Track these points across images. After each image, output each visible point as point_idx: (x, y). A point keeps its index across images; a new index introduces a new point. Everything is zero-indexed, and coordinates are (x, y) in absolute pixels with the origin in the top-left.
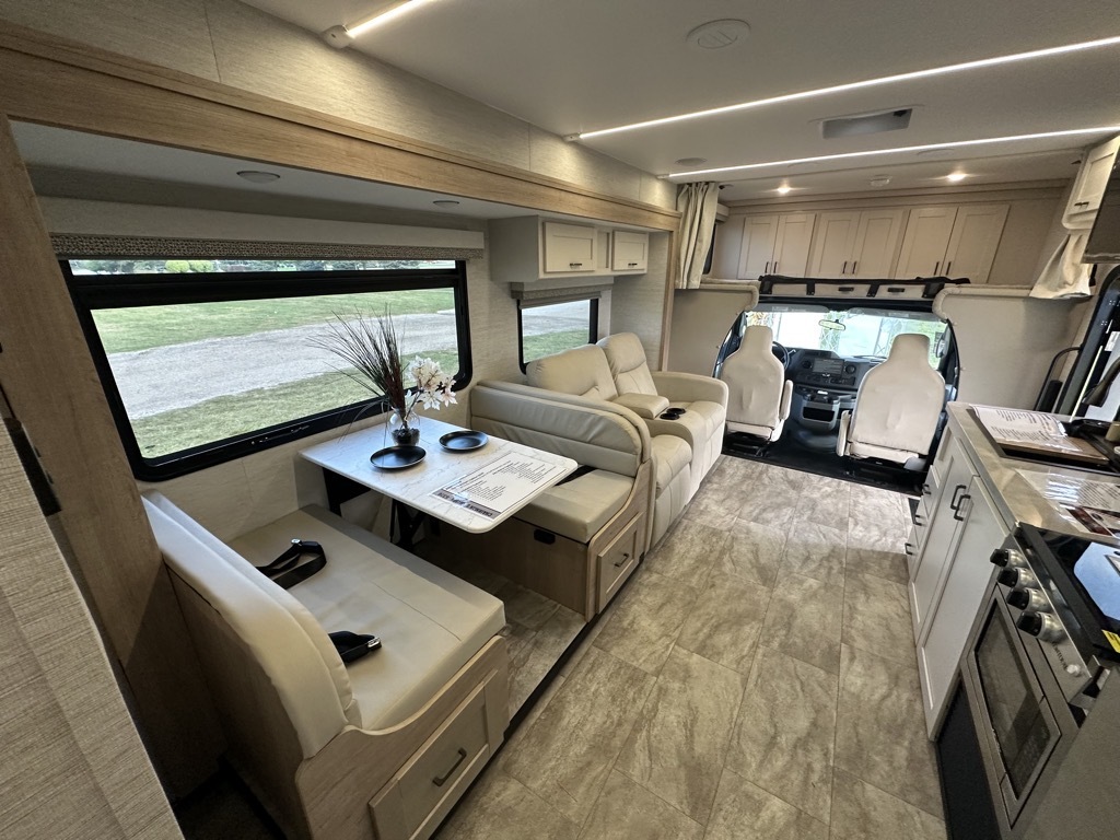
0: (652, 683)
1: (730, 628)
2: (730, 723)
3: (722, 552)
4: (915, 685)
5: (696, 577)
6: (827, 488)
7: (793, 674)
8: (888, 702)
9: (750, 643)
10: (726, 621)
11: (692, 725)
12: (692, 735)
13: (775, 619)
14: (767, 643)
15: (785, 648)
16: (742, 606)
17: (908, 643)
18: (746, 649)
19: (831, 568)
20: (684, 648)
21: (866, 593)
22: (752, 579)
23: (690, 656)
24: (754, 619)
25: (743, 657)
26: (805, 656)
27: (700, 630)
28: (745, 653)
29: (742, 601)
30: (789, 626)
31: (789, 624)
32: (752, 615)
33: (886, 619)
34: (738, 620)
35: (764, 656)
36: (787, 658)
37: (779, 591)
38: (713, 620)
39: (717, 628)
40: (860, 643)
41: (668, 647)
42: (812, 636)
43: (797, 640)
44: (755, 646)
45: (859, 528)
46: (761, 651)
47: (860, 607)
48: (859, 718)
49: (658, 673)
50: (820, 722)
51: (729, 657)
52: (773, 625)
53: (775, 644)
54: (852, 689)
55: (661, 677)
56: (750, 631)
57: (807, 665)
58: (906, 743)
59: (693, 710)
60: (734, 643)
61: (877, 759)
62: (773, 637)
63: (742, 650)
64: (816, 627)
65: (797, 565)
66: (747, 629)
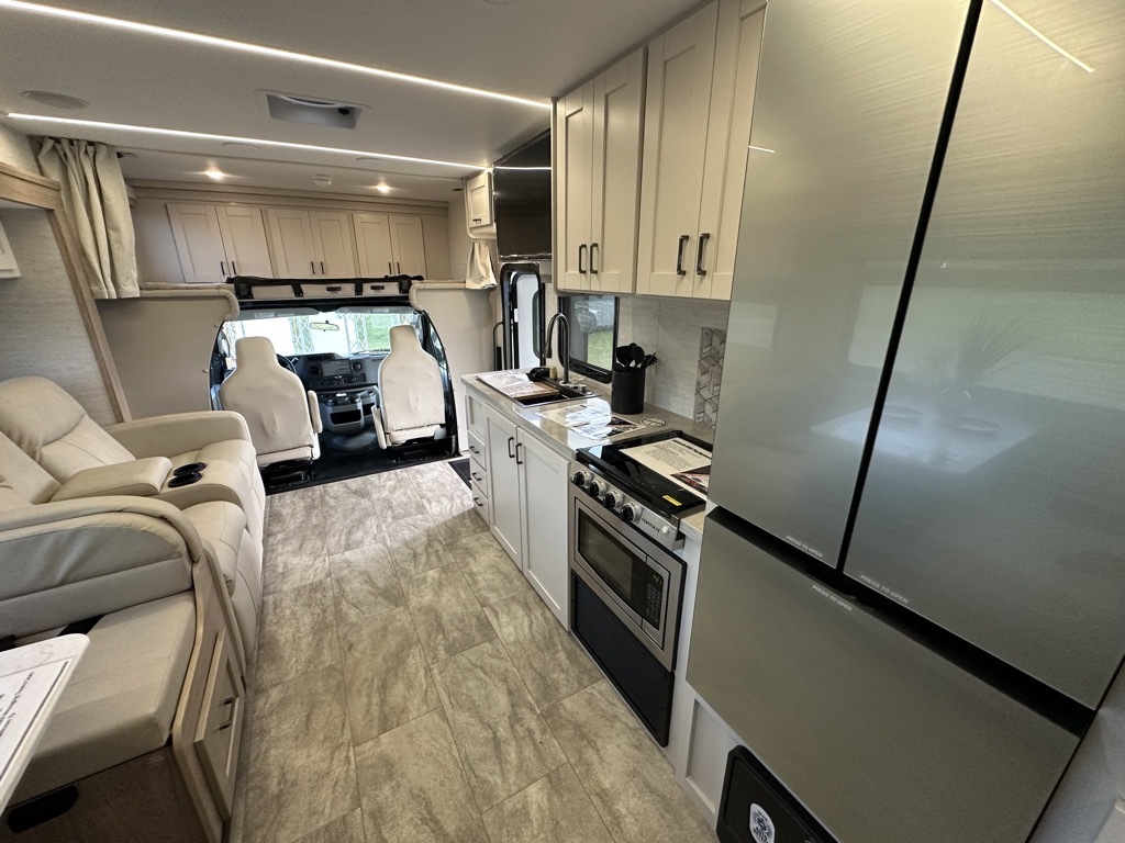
0: (359, 818)
1: (396, 675)
2: (458, 767)
3: (337, 604)
4: (538, 600)
5: (326, 652)
6: (390, 483)
7: (471, 666)
8: (534, 627)
9: (422, 672)
10: (388, 671)
11: (430, 813)
12: (436, 822)
13: (427, 631)
14: (435, 659)
15: (451, 650)
16: (393, 642)
17: (516, 573)
18: (423, 681)
19: (437, 551)
20: (366, 742)
21: (471, 555)
22: (383, 609)
23: (378, 744)
24: (410, 647)
25: (426, 692)
26: (469, 643)
27: (369, 705)
28: (425, 685)
29: (390, 637)
30: (441, 628)
31: (440, 625)
32: (407, 644)
33: (494, 566)
34: (397, 660)
35: (441, 672)
36: (458, 657)
37: (414, 601)
38: (376, 682)
39: (384, 687)
40: (493, 598)
41: (347, 758)
42: (462, 621)
43: (455, 634)
44: (428, 670)
45: (434, 504)
46: (435, 671)
47: (475, 570)
48: (529, 656)
49: (357, 801)
50: (513, 687)
51: (415, 705)
52: (430, 638)
53: (442, 654)
54: (512, 639)
55: (364, 801)
56: (415, 661)
57: (474, 649)
58: (560, 647)
59: (421, 798)
60: (410, 686)
61: (555, 676)
62: (436, 649)
63: (421, 685)
64: (459, 610)
65: (410, 567)
66: (411, 661)
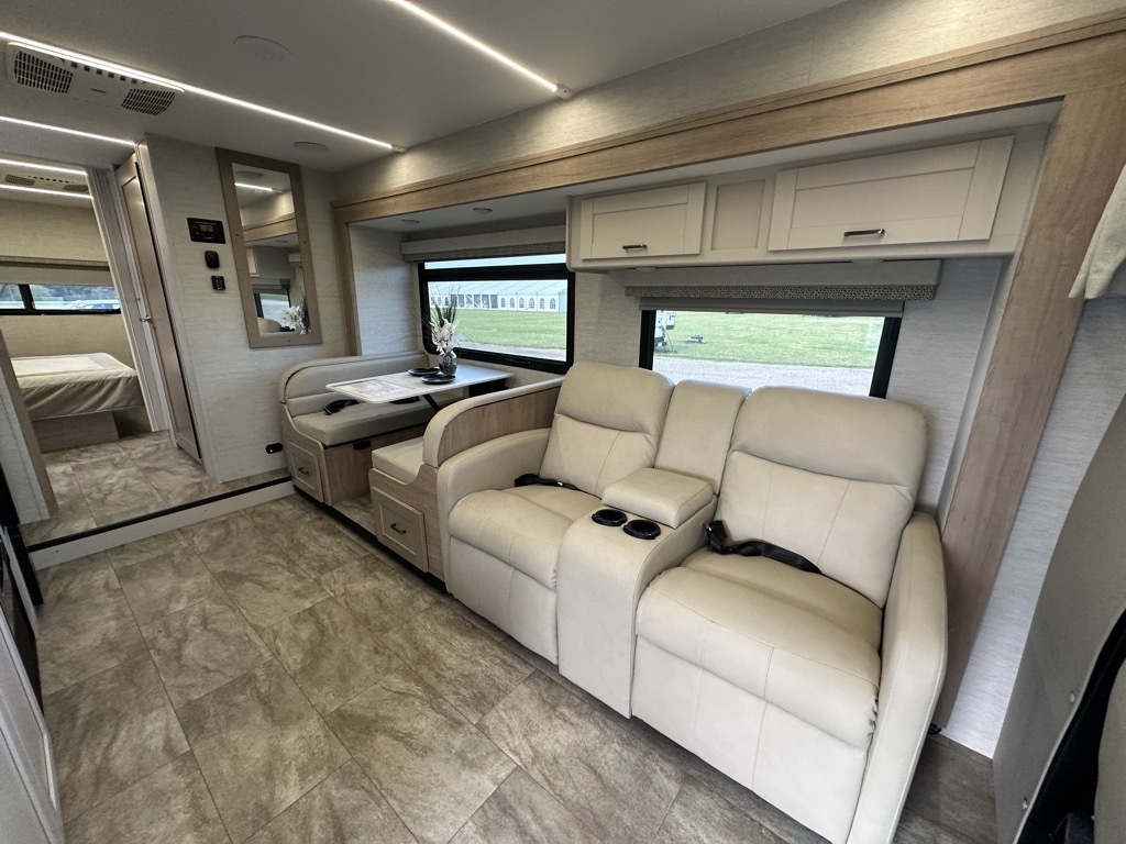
1: (311, 642)
7: (222, 669)
9: (283, 650)
10: (322, 642)
13: (284, 692)
14: (268, 666)
15: (248, 679)
16: (328, 667)
18: (280, 645)
23: (312, 602)
24: (303, 670)
25: (276, 637)
26: (223, 695)
28: (277, 641)
29: (333, 672)
30: (264, 701)
31: (265, 704)
32: (309, 670)
34: (315, 653)
35: (260, 656)
36: (239, 673)
38: (331, 632)
39: (322, 631)
42: (229, 719)
43: (242, 698)
44: (276, 653)
46: (267, 656)
49: (317, 579)
51: (286, 628)
52: (279, 685)
53: (260, 673)
55: (312, 580)
56: (294, 659)
57: (215, 687)
62: (268, 676)
63: (282, 641)
64: (235, 735)
66: (299, 657)
